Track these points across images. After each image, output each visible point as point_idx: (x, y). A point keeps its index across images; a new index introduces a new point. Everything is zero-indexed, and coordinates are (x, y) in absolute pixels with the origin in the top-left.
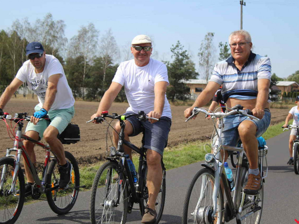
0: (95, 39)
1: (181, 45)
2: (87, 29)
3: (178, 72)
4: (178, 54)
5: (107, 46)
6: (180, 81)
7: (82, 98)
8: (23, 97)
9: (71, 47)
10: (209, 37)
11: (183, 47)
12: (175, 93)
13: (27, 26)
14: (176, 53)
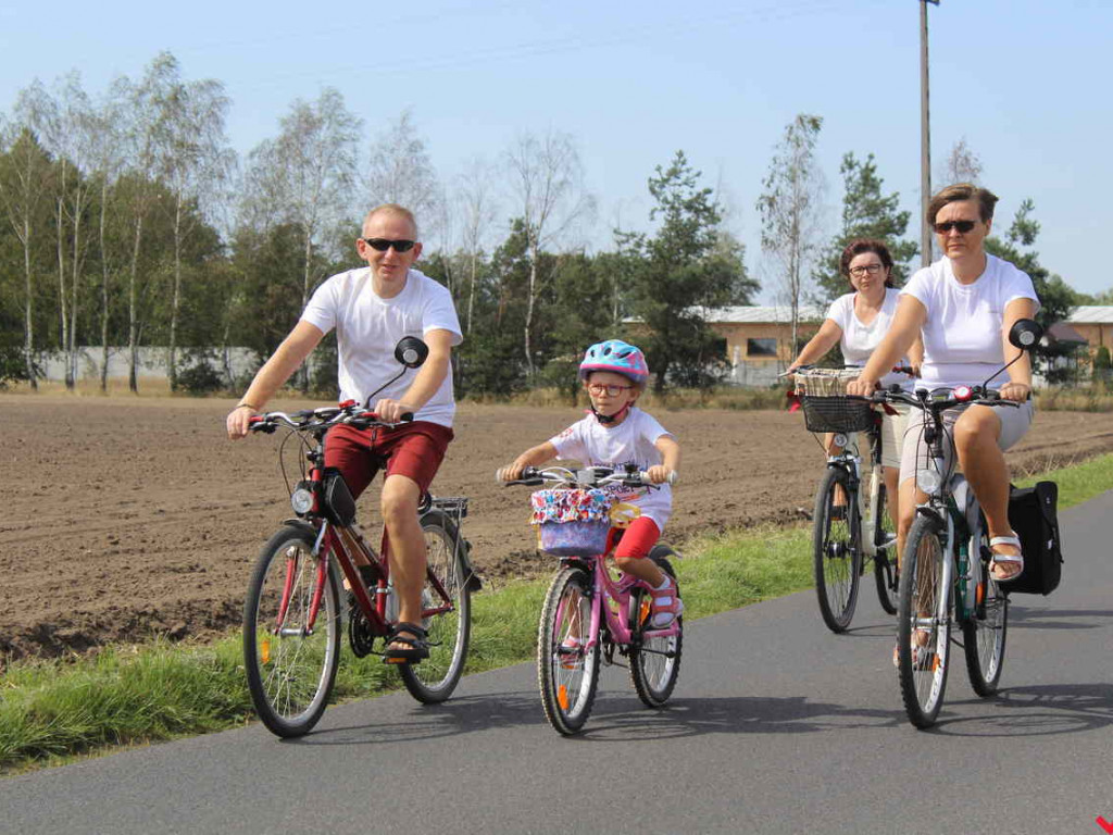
0: (346, 149)
1: (688, 171)
2: (317, 114)
3: (678, 274)
4: (677, 205)
5: (393, 178)
6: (685, 309)
7: (297, 389)
8: (64, 389)
9: (252, 185)
10: (800, 133)
11: (698, 175)
12: (668, 359)
13: (77, 105)
14: (670, 198)
